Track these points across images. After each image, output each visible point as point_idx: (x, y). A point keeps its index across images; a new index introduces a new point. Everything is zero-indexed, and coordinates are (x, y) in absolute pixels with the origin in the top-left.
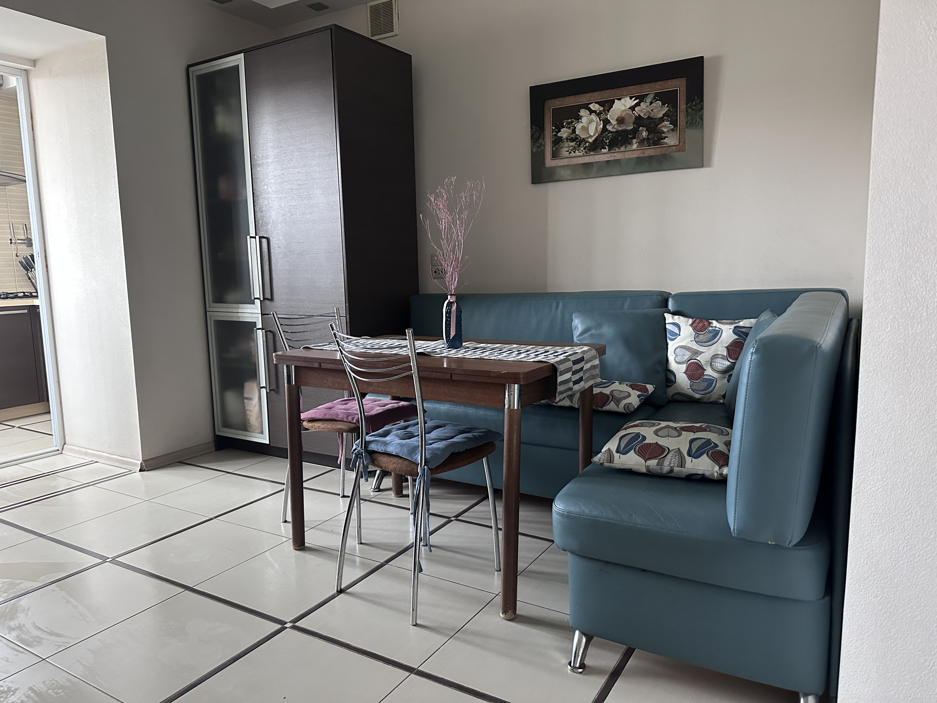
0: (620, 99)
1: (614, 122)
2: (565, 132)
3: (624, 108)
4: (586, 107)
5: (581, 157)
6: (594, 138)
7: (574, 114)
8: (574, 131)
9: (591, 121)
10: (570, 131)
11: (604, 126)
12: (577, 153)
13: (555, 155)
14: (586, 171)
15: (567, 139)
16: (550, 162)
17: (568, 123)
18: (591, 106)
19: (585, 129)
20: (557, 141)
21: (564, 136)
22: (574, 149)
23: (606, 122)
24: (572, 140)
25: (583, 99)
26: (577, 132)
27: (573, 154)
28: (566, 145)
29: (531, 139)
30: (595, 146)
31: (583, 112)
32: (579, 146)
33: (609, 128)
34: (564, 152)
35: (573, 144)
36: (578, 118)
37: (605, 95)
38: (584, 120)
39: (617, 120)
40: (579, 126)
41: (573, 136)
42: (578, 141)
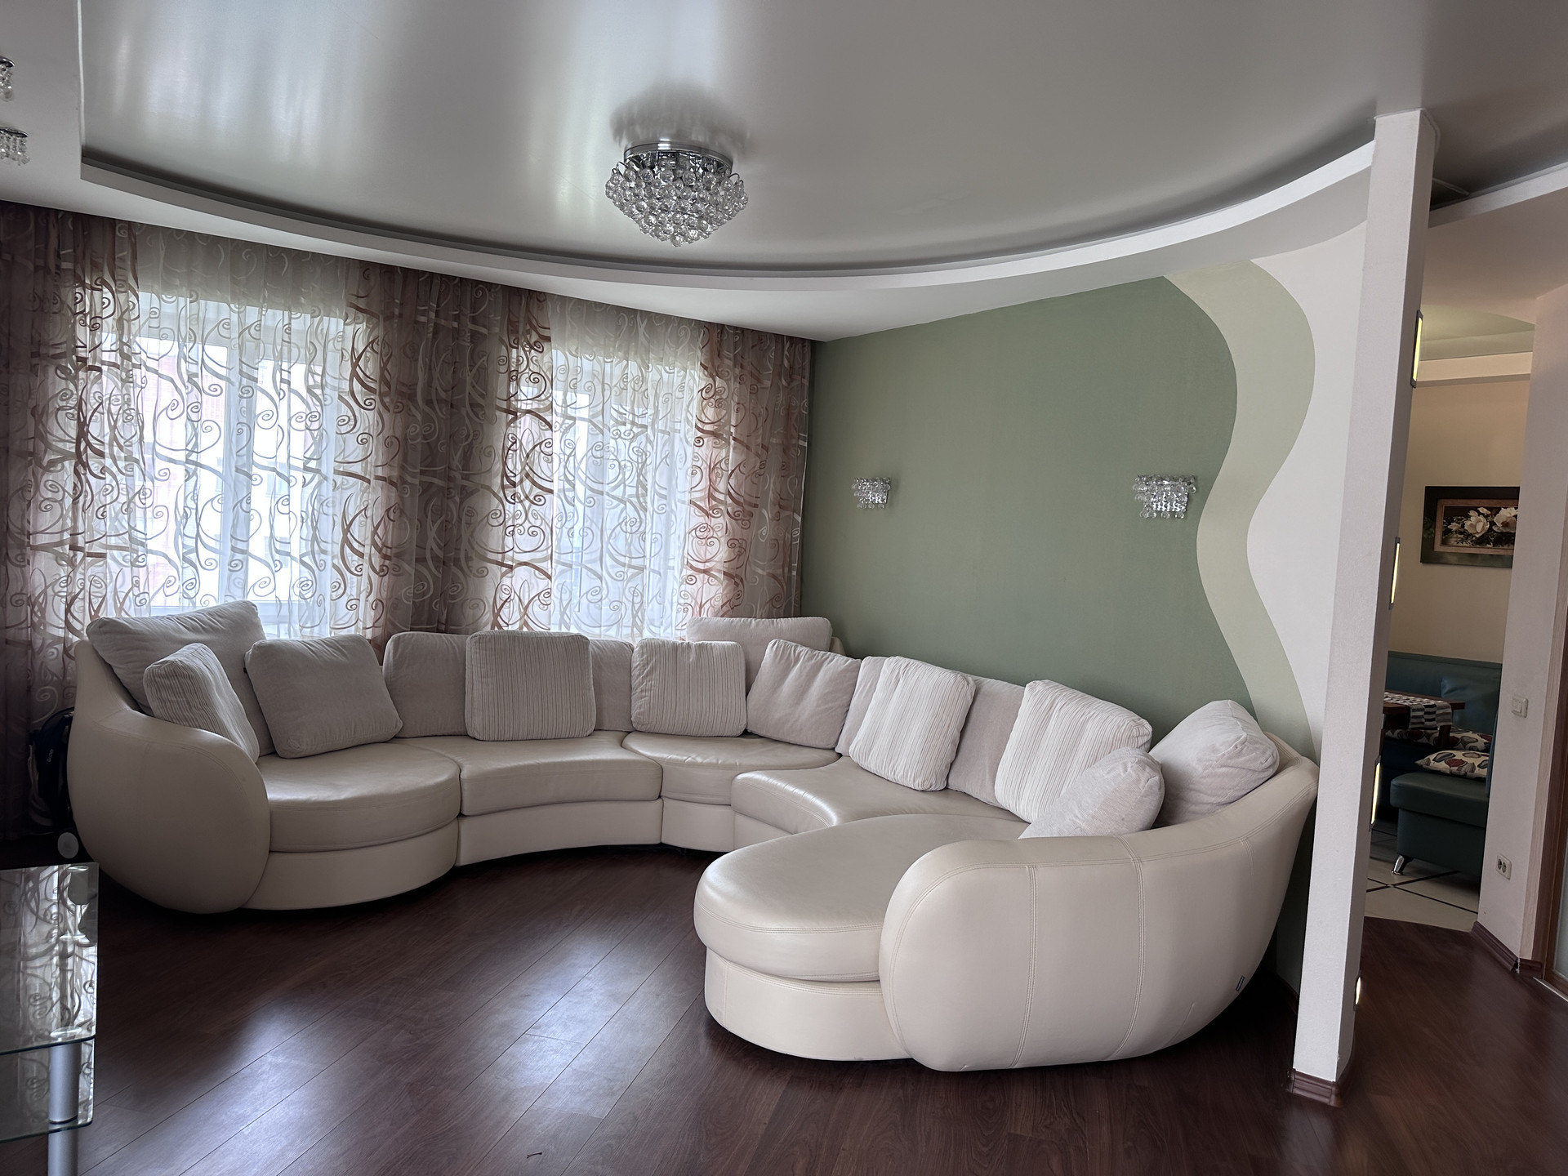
0: (1506, 508)
1: (1499, 525)
2: (1454, 526)
3: (1509, 515)
4: (1476, 509)
5: (1467, 548)
6: (1480, 535)
7: (1464, 513)
8: (1463, 526)
9: (1479, 521)
10: (1460, 526)
11: (1491, 527)
12: (1464, 544)
13: (1444, 542)
14: (1472, 560)
15: (1456, 531)
16: (1438, 547)
17: (1459, 520)
18: (1480, 509)
19: (1473, 526)
20: (1447, 532)
21: (1454, 529)
22: (1462, 542)
23: (1493, 523)
24: (1461, 533)
25: (1473, 503)
26: (1466, 528)
27: (1460, 544)
28: (1455, 536)
29: (1424, 527)
30: (1482, 541)
31: (1472, 513)
32: (1467, 538)
33: (1495, 528)
34: (1453, 541)
35: (1462, 536)
36: (1468, 517)
37: (1494, 503)
38: (1473, 519)
39: (1502, 523)
40: (1468, 523)
41: (1462, 530)
42: (1467, 536)
